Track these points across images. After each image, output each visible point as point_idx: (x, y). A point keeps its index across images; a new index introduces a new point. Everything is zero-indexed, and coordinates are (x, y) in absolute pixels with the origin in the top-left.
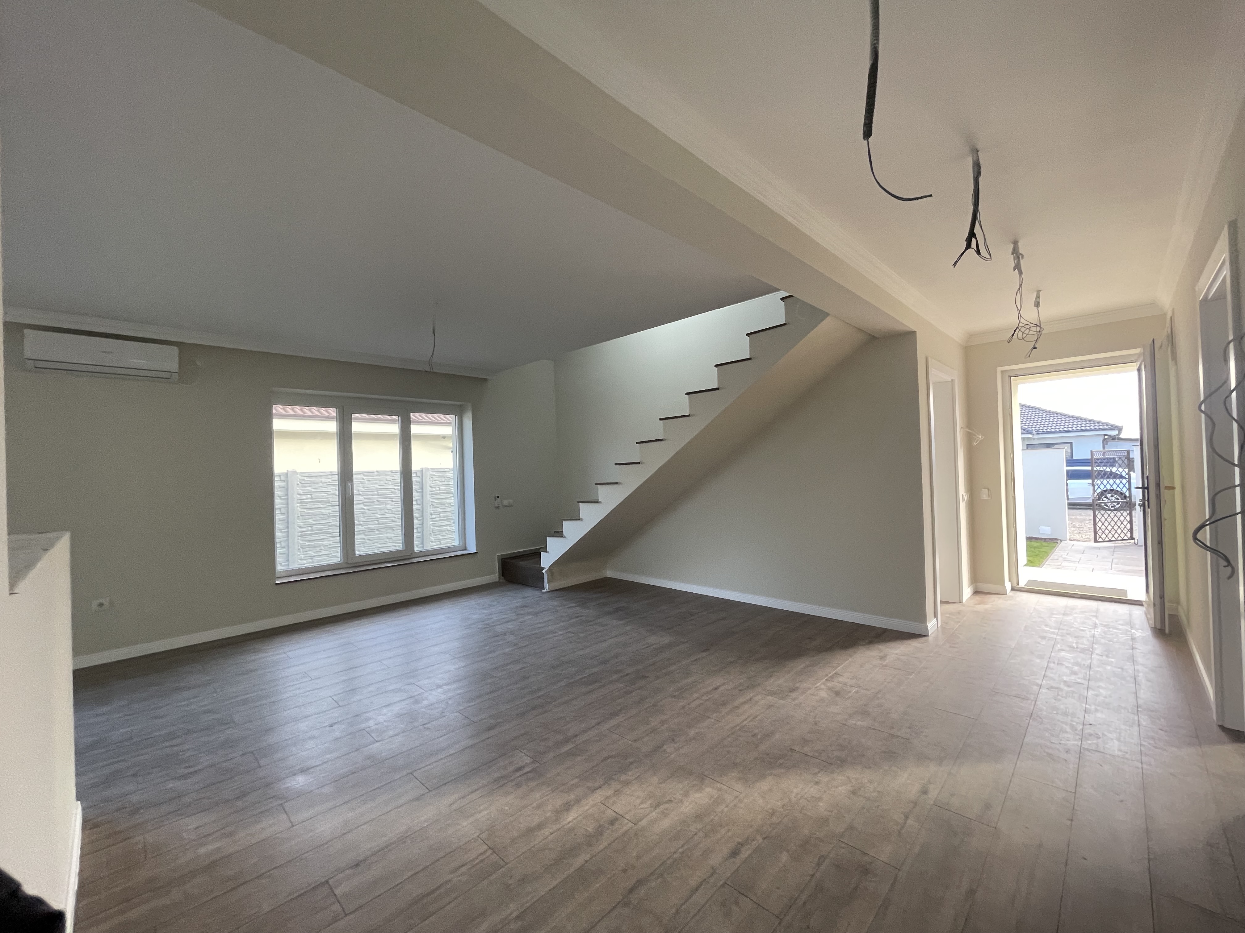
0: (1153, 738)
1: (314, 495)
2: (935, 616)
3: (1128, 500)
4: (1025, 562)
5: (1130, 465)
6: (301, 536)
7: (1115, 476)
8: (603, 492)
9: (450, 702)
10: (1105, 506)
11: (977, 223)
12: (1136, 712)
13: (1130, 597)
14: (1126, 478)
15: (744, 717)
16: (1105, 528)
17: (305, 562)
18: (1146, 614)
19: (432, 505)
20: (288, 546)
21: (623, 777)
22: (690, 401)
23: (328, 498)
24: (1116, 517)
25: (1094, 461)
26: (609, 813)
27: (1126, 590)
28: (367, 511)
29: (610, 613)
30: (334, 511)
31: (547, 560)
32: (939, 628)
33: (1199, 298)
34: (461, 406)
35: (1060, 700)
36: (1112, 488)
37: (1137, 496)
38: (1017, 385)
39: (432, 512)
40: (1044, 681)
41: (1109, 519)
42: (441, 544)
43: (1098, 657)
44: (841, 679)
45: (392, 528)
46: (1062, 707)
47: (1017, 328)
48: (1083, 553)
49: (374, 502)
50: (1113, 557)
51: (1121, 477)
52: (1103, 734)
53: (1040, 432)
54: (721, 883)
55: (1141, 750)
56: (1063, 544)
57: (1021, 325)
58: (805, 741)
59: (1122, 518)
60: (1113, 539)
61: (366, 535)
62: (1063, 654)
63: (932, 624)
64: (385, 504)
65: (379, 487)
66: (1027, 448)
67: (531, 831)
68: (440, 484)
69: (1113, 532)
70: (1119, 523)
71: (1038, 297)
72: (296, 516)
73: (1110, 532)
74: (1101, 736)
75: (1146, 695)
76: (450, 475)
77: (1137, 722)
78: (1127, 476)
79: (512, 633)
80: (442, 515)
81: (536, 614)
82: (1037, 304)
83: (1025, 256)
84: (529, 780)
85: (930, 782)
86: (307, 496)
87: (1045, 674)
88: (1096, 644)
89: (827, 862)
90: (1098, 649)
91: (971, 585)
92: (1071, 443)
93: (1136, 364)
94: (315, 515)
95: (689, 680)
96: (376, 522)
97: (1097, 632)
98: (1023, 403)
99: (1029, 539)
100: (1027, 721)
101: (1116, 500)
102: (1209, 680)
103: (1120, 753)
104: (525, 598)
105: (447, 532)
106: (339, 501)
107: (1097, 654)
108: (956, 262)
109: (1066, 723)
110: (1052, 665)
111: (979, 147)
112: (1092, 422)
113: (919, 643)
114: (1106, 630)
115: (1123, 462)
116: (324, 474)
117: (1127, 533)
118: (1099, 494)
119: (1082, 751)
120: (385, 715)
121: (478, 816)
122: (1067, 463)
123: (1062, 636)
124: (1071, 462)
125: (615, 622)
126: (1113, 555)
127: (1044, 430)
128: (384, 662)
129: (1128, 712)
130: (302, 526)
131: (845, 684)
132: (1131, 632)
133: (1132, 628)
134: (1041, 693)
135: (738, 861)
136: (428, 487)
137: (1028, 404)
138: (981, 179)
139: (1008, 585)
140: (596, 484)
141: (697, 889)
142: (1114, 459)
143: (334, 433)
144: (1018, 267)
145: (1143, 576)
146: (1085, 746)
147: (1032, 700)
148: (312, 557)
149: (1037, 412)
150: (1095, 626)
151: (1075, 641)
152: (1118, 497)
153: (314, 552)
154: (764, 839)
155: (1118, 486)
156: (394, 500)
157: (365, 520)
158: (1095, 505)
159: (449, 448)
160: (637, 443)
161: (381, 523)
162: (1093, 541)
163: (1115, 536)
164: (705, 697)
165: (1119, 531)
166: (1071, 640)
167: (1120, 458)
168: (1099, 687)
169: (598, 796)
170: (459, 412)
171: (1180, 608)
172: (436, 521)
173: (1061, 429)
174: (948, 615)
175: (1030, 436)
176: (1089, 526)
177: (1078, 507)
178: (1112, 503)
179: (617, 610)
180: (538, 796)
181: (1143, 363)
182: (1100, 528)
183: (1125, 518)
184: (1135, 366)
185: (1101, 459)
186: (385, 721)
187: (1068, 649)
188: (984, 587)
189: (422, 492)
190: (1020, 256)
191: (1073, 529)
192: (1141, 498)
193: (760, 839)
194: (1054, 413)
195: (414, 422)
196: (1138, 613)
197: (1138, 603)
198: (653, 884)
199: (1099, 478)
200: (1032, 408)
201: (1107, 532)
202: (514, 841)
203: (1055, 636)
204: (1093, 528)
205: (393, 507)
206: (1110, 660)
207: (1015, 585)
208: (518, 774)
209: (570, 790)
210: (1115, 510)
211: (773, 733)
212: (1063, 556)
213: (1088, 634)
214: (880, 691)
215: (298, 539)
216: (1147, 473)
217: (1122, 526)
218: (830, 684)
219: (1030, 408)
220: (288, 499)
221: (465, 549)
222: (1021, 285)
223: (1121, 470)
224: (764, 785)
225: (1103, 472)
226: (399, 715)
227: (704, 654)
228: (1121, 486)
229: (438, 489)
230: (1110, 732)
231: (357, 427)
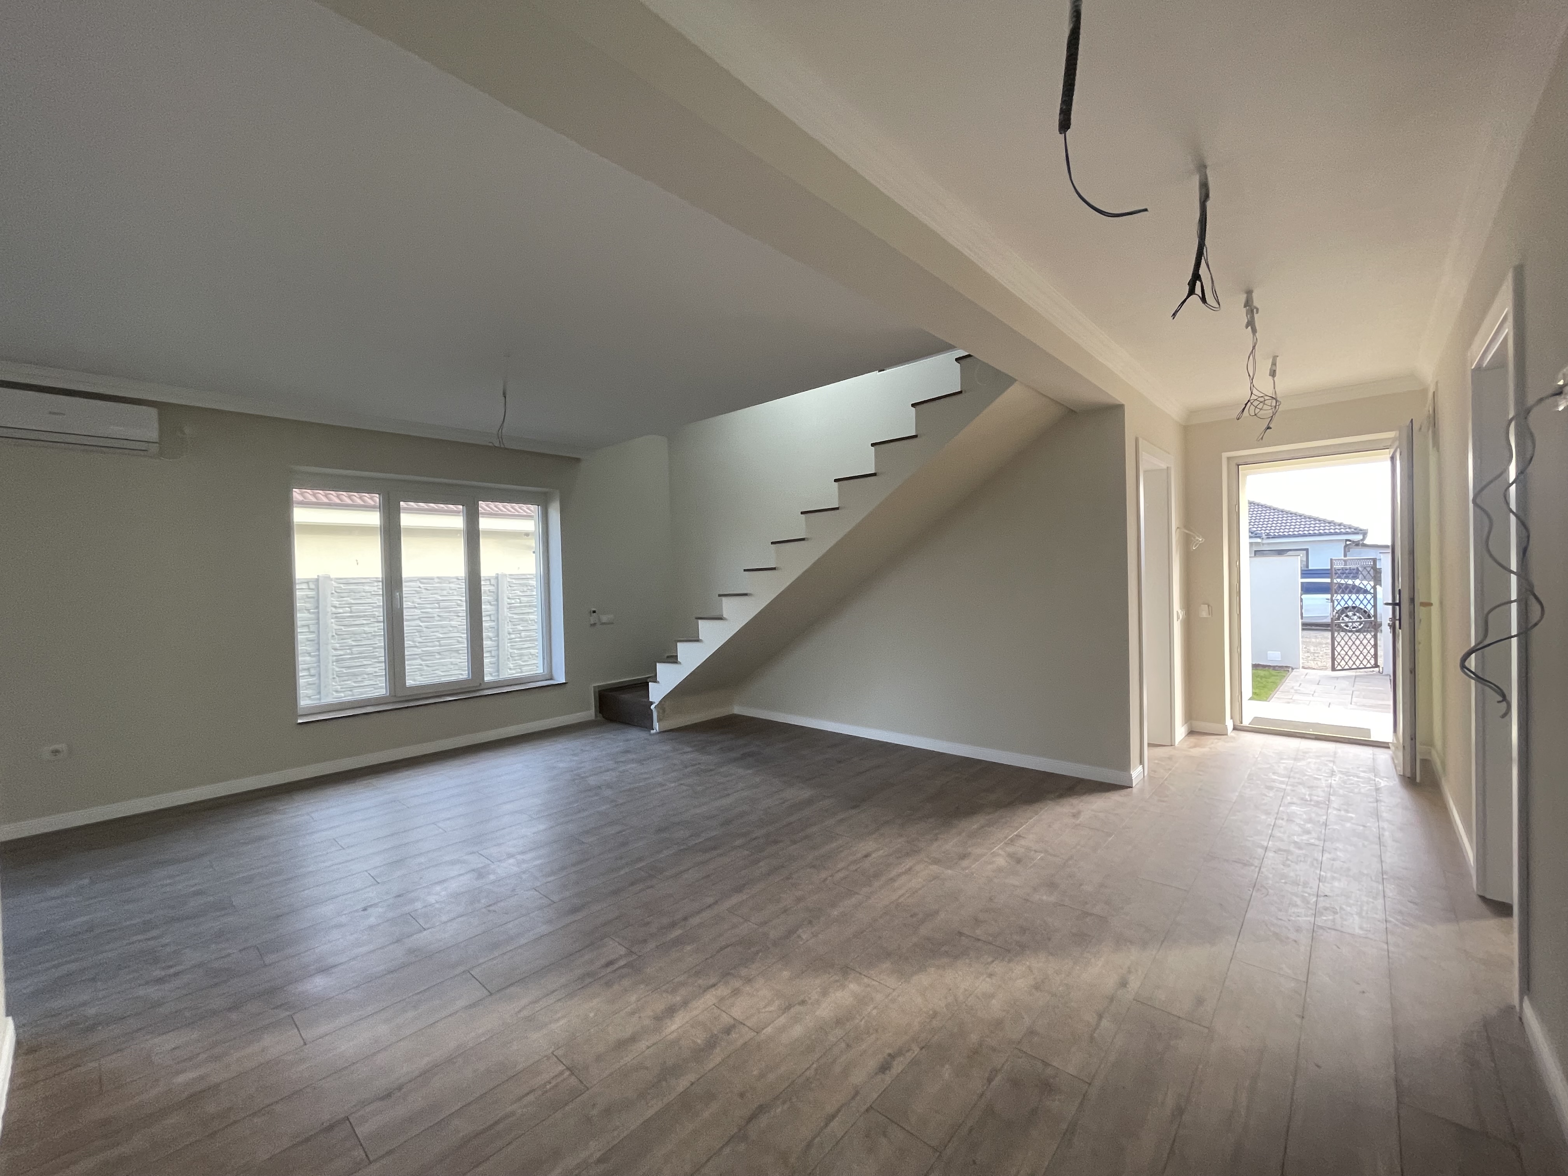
0: (1400, 912)
1: (355, 608)
2: (1141, 762)
3: (1373, 619)
4: (1250, 695)
5: (1377, 577)
6: (337, 661)
7: (1359, 590)
8: (728, 606)
9: (524, 876)
10: (1345, 627)
11: (1203, 261)
12: (1380, 880)
13: (1374, 738)
14: (1371, 593)
15: (901, 892)
16: (1345, 653)
17: (342, 695)
18: (1393, 759)
19: (510, 621)
20: (319, 674)
21: (744, 972)
22: (840, 489)
23: (373, 612)
24: (1358, 640)
25: (1334, 572)
26: (725, 1019)
27: (1369, 730)
28: (425, 629)
29: (736, 760)
30: (378, 628)
31: (657, 693)
32: (1146, 778)
33: (1472, 366)
34: (545, 494)
35: (1289, 866)
36: (1354, 605)
37: (1385, 614)
38: (1245, 476)
39: (511, 630)
40: (1270, 843)
41: (1350, 643)
42: (522, 672)
43: (1335, 812)
44: (1023, 842)
45: (457, 651)
46: (1292, 874)
47: (1249, 401)
48: (1318, 684)
49: (434, 617)
50: (1353, 689)
51: (1366, 592)
52: (1341, 908)
53: (1271, 535)
54: (865, 1107)
55: (1386, 928)
56: (1294, 673)
57: (1253, 397)
58: (977, 922)
59: (1365, 642)
60: (1354, 667)
61: (423, 660)
62: (1294, 808)
63: (1137, 773)
64: (448, 620)
65: (441, 598)
66: (1255, 555)
67: (622, 1045)
68: (521, 594)
69: (1354, 658)
70: (1361, 648)
71: (1274, 364)
72: (330, 634)
73: (1350, 658)
74: (1338, 911)
75: (1392, 858)
76: (533, 582)
77: (1382, 893)
78: (1372, 591)
79: (609, 786)
80: (523, 634)
81: (640, 762)
82: (1273, 373)
83: (1260, 311)
84: (622, 977)
85: (1129, 972)
86: (344, 609)
87: (1272, 833)
88: (1332, 795)
89: (999, 1078)
90: (1336, 802)
91: (1186, 723)
92: (1307, 550)
93: (1389, 451)
94: (355, 634)
95: (834, 845)
96: (437, 643)
97: (1335, 780)
98: (1251, 500)
99: (1255, 666)
100: (1250, 893)
101: (1358, 620)
102: (1469, 841)
103: (1361, 932)
104: (627, 740)
105: (531, 656)
106: (384, 616)
107: (1335, 809)
108: (1177, 312)
109: (1296, 895)
110: (1280, 822)
111: (1209, 163)
112: (1332, 524)
113: (1121, 796)
114: (1346, 778)
115: (1369, 572)
116: (368, 581)
117: (1370, 659)
118: (1339, 612)
119: (1315, 929)
120: (438, 894)
121: (553, 1026)
122: (1302, 574)
123: (1293, 786)
124: (1306, 572)
125: (741, 771)
126: (1353, 686)
127: (1276, 534)
128: (440, 825)
129: (1372, 880)
130: (338, 648)
131: (1029, 849)
132: (1375, 780)
133: (1375, 776)
134: (1266, 858)
135: (888, 1078)
136: (506, 598)
137: (1257, 501)
138: (1209, 204)
139: (1229, 724)
140: (720, 595)
141: (833, 1117)
142: (1358, 569)
143: (377, 527)
144: (1251, 324)
145: (1389, 712)
146: (1320, 921)
147: (1256, 867)
148: (351, 689)
149: (1268, 511)
150: (1332, 773)
151: (1308, 793)
152: (1361, 616)
153: (354, 682)
154: (921, 1049)
155: (1361, 602)
156: (460, 614)
157: (422, 641)
158: (1334, 625)
159: (529, 548)
160: (772, 543)
161: (443, 644)
162: (1331, 669)
163: (1356, 663)
164: (853, 868)
165: (1361, 657)
166: (1303, 791)
167: (1365, 568)
168: (1336, 849)
169: (710, 998)
170: (543, 501)
171: (1434, 753)
172: (516, 642)
173: (1296, 533)
174: (1156, 761)
175: (1259, 540)
176: (1325, 651)
177: (1313, 627)
178: (1353, 622)
179: (744, 756)
180: (633, 998)
181: (1398, 450)
182: (1339, 654)
183: (1369, 642)
184: (1388, 453)
185: (1342, 569)
186: (437, 902)
187: (1299, 802)
188: (1200, 725)
189: (498, 605)
190: (1255, 310)
191: (1307, 655)
192: (1391, 617)
193: (916, 1050)
194: (1287, 513)
195: (482, 514)
196: (1384, 757)
197: (1384, 745)
198: (778, 1110)
199: (1339, 592)
200: (1262, 506)
201: (1347, 658)
202: (599, 1058)
203: (1284, 786)
204: (1330, 654)
205: (460, 623)
206: (1350, 815)
207: (1238, 723)
208: (609, 970)
209: (674, 991)
210: (1357, 631)
211: (937, 912)
212: (1295, 688)
213: (1323, 783)
214: (1071, 858)
215: (333, 665)
216: (1399, 586)
217: (1365, 651)
218: (1010, 849)
219: (1260, 506)
220: (318, 612)
221: (551, 679)
222: (1254, 347)
223: (1365, 582)
224: (924, 979)
225: (1344, 585)
226: (456, 895)
227: (854, 812)
228: (1365, 602)
229: (518, 601)
230: (1350, 905)
231: (407, 520)
